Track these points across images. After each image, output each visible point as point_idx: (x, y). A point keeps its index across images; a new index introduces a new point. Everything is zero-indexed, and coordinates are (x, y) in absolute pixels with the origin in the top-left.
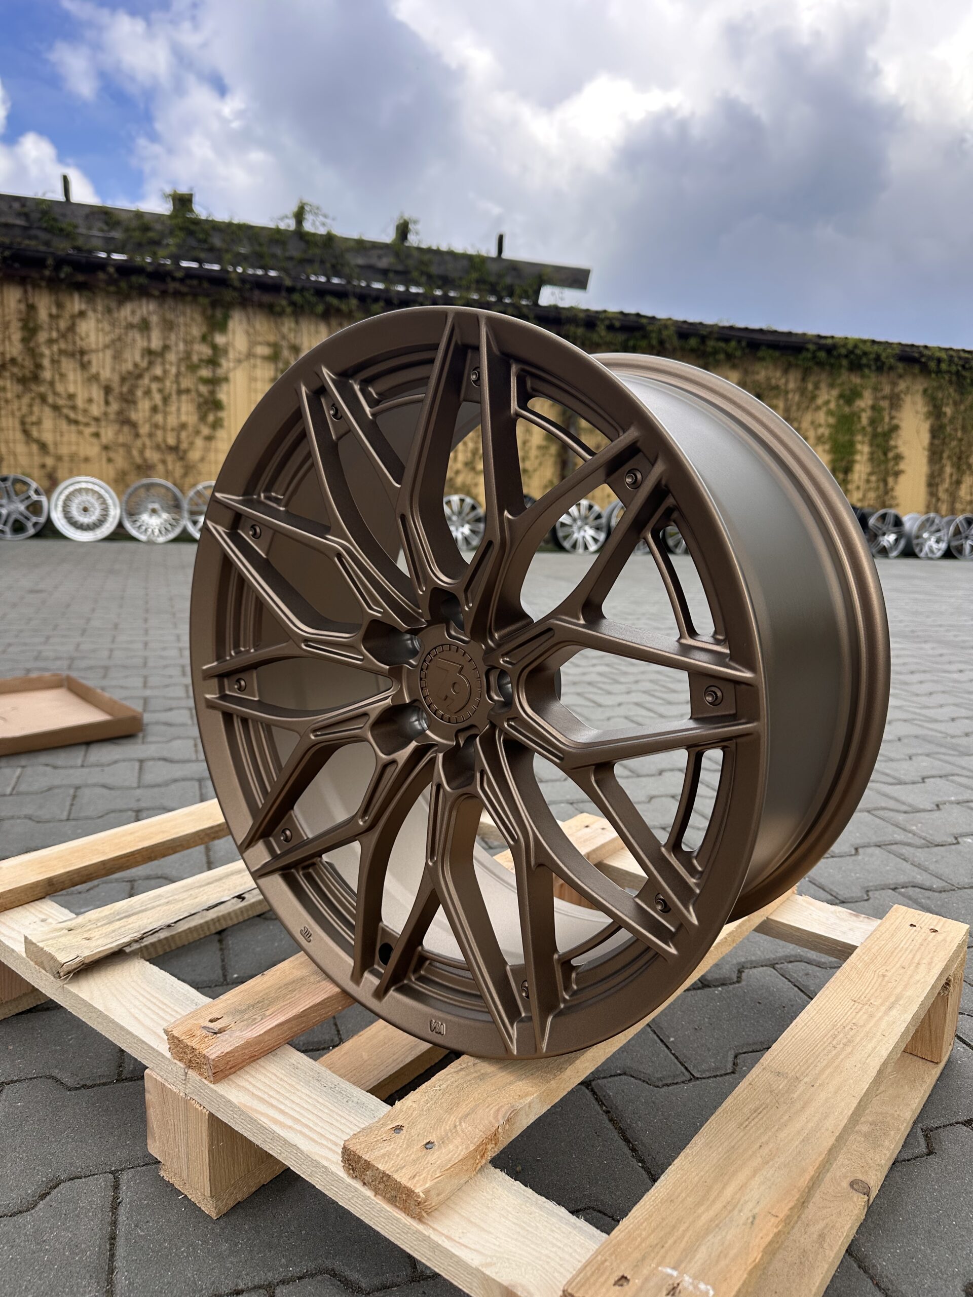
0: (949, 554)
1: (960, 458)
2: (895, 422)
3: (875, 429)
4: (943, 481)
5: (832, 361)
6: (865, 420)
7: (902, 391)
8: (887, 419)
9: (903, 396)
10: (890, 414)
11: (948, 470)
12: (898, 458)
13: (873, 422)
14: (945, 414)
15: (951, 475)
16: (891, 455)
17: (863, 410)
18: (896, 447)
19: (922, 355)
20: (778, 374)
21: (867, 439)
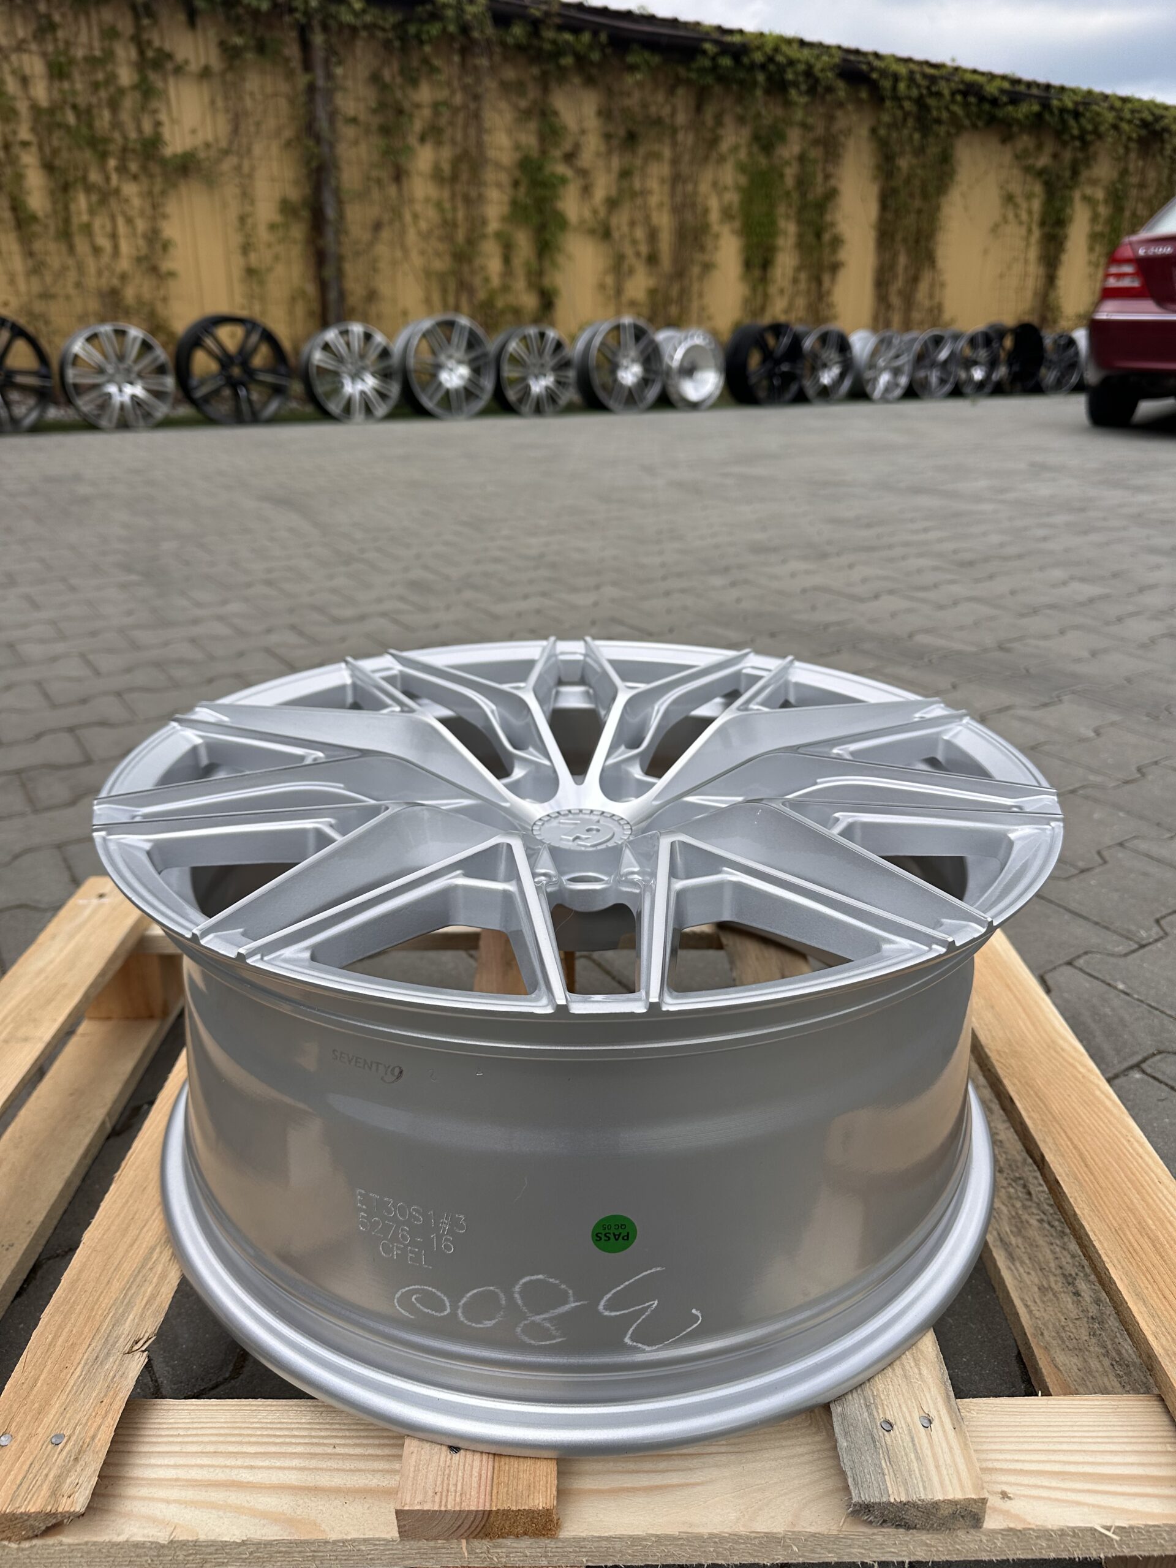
0: (912, 393)
1: (917, 241)
2: (833, 182)
3: (803, 195)
4: (896, 277)
5: (741, 75)
6: (790, 181)
7: (841, 132)
8: (820, 178)
9: (842, 139)
10: (824, 170)
11: (902, 260)
12: (837, 242)
13: (802, 183)
14: (899, 169)
15: (906, 268)
16: (826, 237)
17: (788, 163)
18: (833, 224)
19: (873, 69)
20: (660, 97)
21: (792, 212)
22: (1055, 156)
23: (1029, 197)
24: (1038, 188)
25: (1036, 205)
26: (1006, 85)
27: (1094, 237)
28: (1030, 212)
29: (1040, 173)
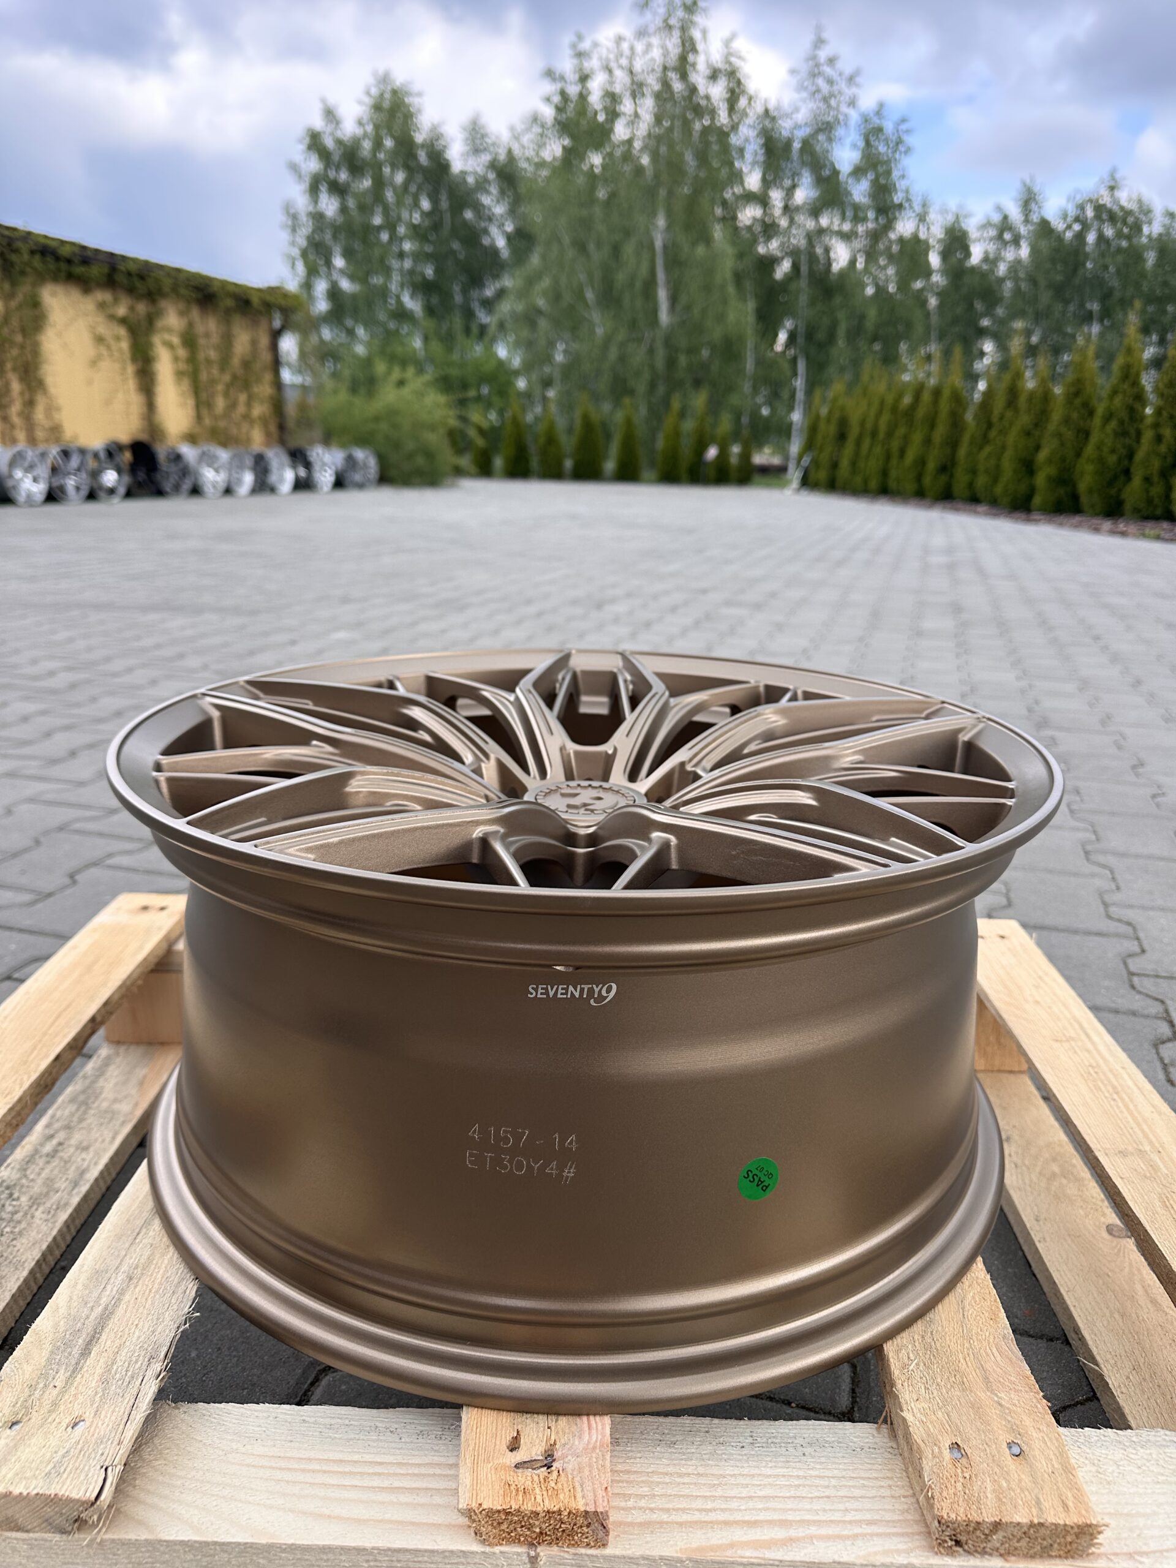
0: (53, 496)
1: (26, 371)
4: (12, 402)
11: (16, 386)
15: (22, 394)
22: (132, 308)
23: (118, 339)
24: (122, 332)
25: (125, 345)
26: (77, 250)
27: (179, 374)
28: (120, 350)
29: (123, 321)
